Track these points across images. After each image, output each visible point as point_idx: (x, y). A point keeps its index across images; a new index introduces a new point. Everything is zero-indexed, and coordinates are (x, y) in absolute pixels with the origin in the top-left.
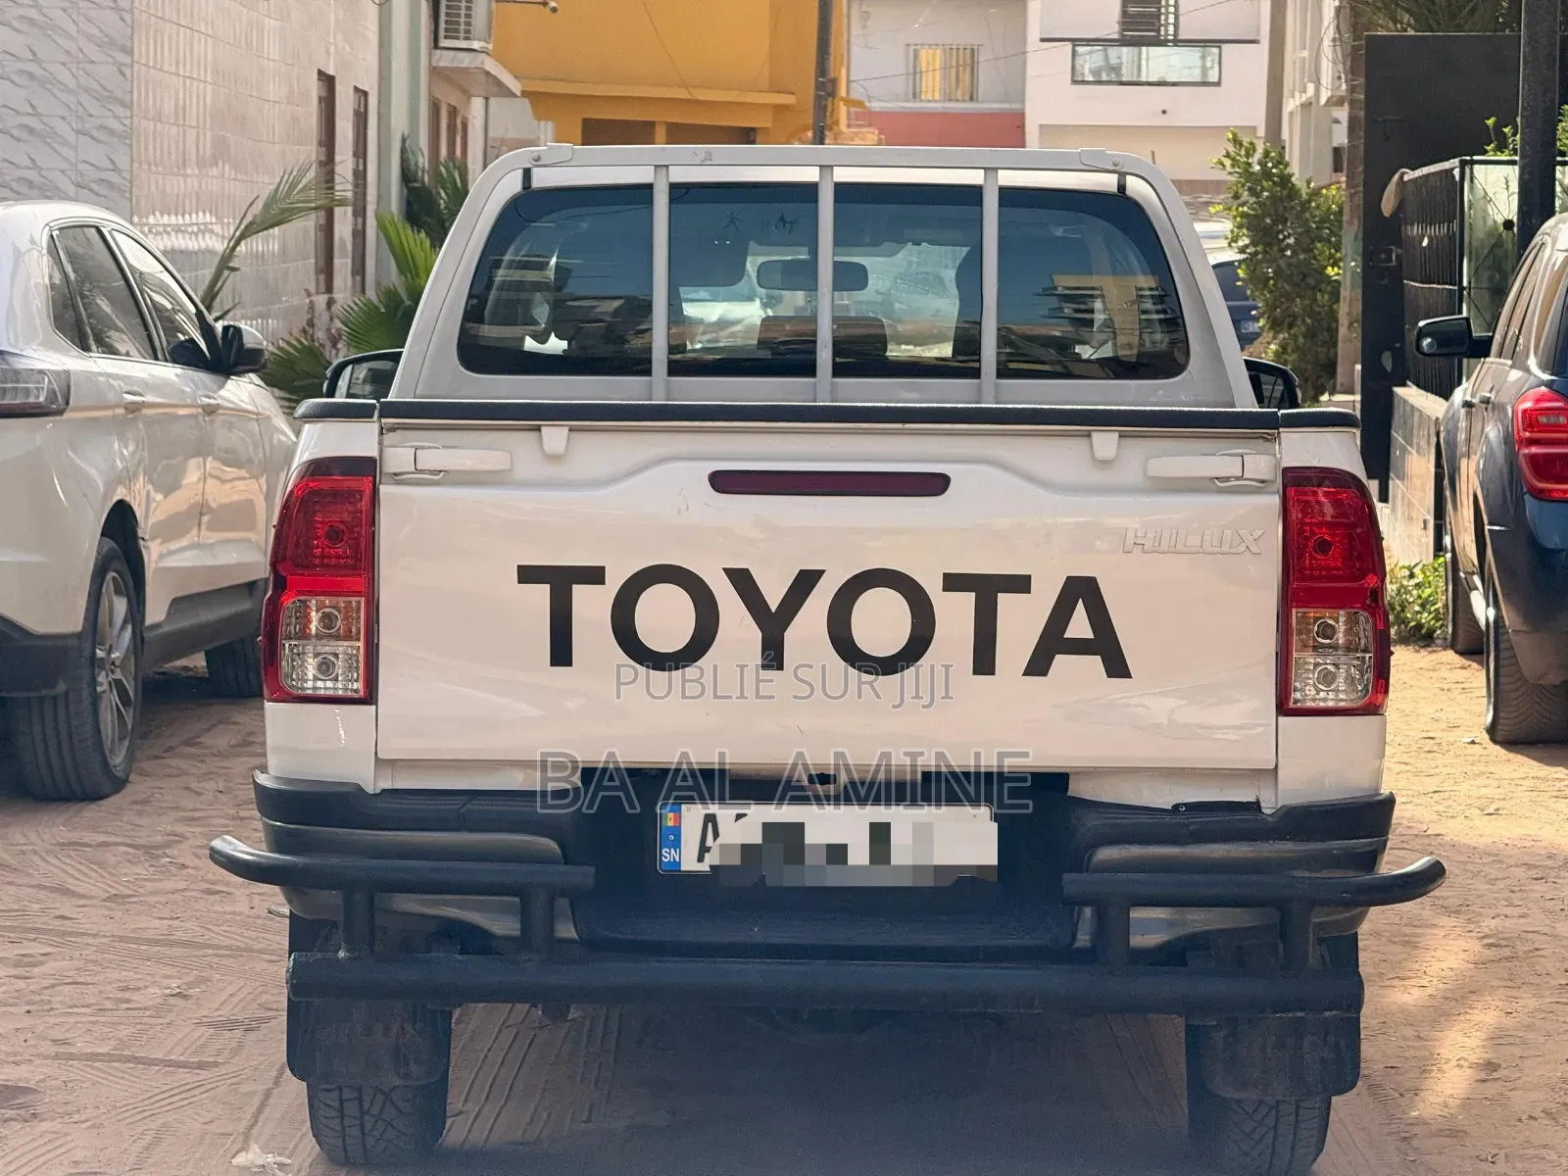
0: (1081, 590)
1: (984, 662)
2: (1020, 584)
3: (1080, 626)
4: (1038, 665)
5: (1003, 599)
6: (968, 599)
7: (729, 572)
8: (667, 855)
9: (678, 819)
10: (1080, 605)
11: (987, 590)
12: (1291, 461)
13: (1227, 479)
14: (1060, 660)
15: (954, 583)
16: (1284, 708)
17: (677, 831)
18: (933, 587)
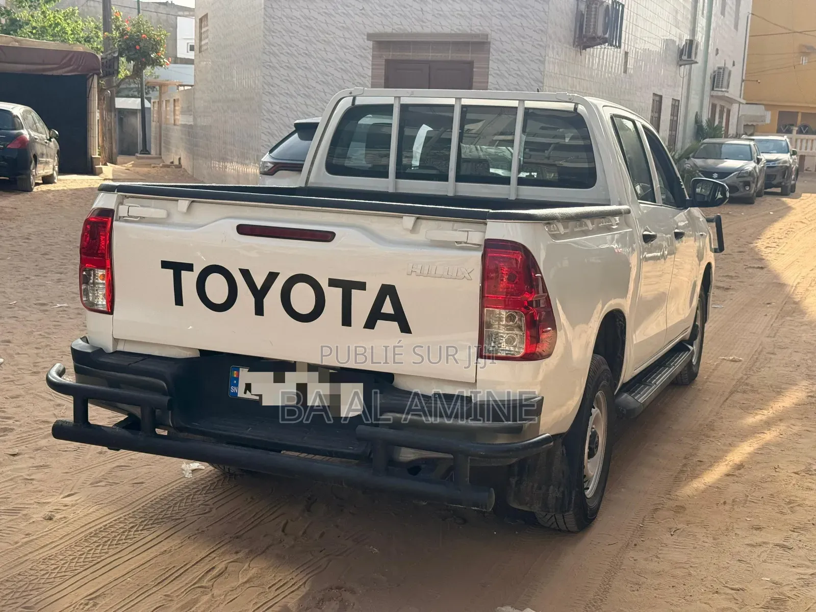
0: (388, 291)
1: (347, 320)
2: (362, 286)
3: (388, 308)
4: (370, 324)
5: (354, 292)
6: (339, 291)
7: (241, 270)
8: (233, 389)
9: (238, 375)
10: (388, 297)
11: (348, 287)
12: (489, 235)
13: (460, 243)
14: (380, 323)
15: (333, 283)
16: (480, 355)
17: (237, 379)
18: (324, 284)
